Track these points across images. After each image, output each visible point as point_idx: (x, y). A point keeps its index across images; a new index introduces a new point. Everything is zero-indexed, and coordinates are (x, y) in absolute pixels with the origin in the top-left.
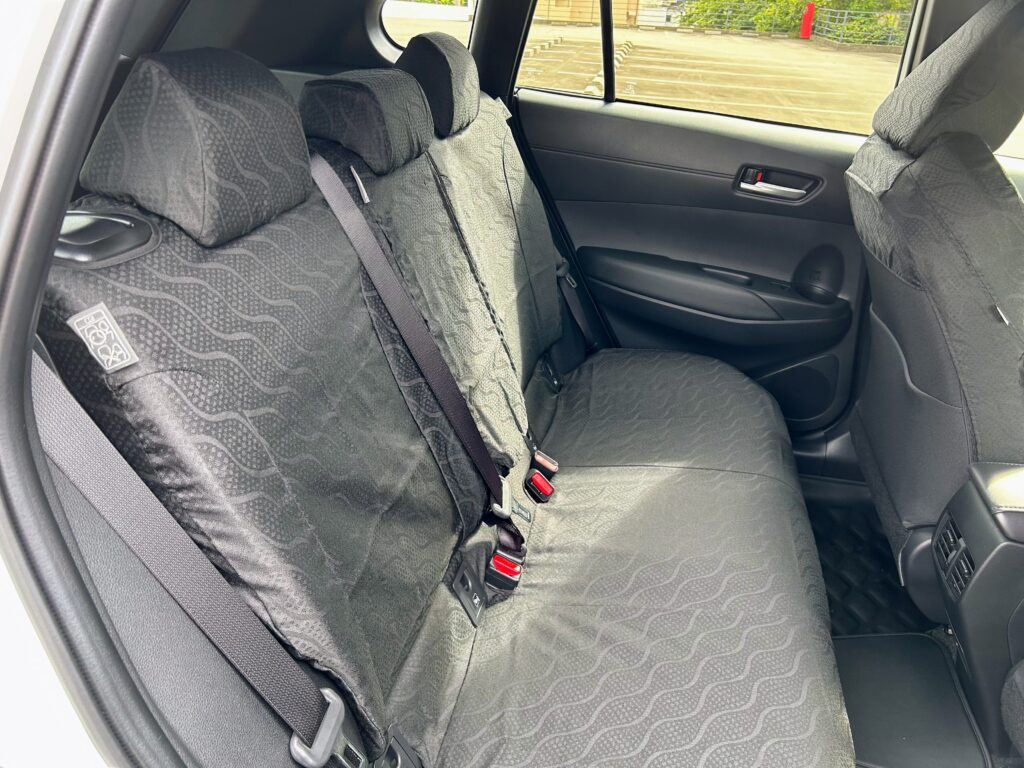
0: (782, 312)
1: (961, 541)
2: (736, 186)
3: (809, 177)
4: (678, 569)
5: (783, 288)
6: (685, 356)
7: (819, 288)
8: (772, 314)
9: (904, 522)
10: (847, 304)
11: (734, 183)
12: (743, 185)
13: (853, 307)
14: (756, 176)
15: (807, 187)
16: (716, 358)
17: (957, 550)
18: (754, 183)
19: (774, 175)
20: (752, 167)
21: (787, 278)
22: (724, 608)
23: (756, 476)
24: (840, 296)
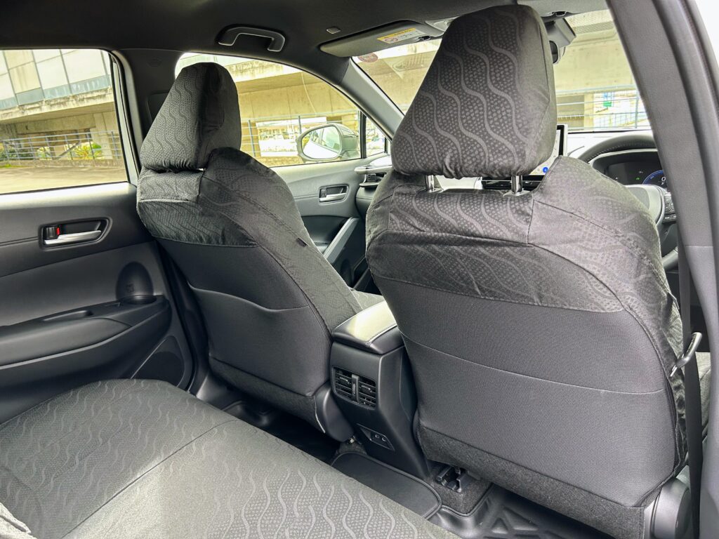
0: (128, 322)
1: (353, 376)
2: (43, 245)
3: (94, 221)
4: (244, 520)
5: (116, 306)
6: (72, 393)
7: (139, 295)
8: (122, 327)
9: (308, 394)
10: (163, 296)
11: (40, 243)
12: (48, 242)
13: (167, 298)
14: (56, 232)
15: (97, 227)
16: (98, 381)
17: (355, 383)
18: (56, 237)
19: (68, 227)
20: (49, 226)
21: (113, 298)
22: (297, 515)
23: (216, 430)
24: (155, 294)
